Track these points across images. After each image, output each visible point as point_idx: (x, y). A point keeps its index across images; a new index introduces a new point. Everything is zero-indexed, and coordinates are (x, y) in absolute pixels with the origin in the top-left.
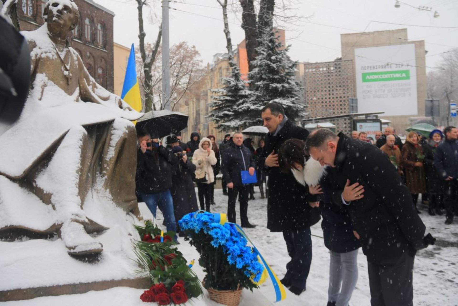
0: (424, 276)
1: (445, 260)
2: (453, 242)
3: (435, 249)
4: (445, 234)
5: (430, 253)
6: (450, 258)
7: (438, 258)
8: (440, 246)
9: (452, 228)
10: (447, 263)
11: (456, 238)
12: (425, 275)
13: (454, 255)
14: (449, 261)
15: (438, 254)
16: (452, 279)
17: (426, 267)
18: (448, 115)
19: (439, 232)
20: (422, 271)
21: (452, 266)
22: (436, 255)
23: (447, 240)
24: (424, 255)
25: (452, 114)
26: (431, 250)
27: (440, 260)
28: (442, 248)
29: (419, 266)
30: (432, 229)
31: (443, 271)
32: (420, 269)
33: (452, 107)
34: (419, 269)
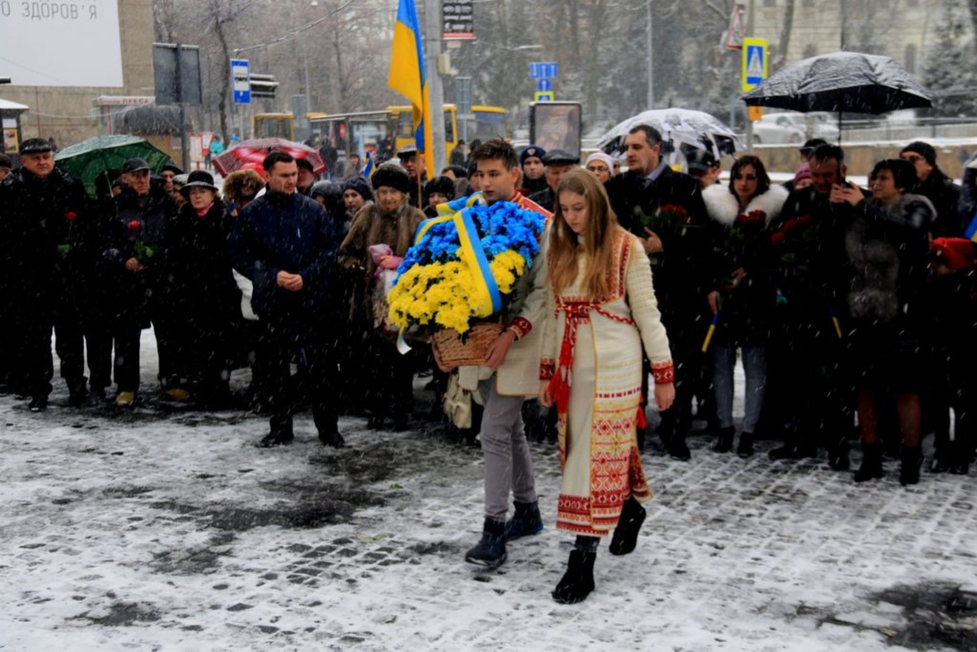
0: (193, 632)
1: (248, 570)
2: (266, 508)
3: (216, 541)
4: (240, 489)
5: (203, 555)
6: (260, 561)
7: (228, 568)
8: (230, 529)
9: (259, 466)
10: (254, 578)
11: (272, 497)
12: (196, 628)
13: (271, 551)
14: (259, 571)
15: (227, 553)
16: (272, 621)
17: (195, 604)
18: (223, 95)
19: (223, 487)
20: (185, 616)
21: (269, 583)
22: (222, 559)
23: (247, 506)
24: (187, 564)
25: (237, 93)
26: (205, 546)
27: (234, 572)
28: (236, 535)
29: (176, 605)
30: (200, 480)
31: (246, 603)
32: (181, 612)
33: (237, 71)
34: (176, 612)
